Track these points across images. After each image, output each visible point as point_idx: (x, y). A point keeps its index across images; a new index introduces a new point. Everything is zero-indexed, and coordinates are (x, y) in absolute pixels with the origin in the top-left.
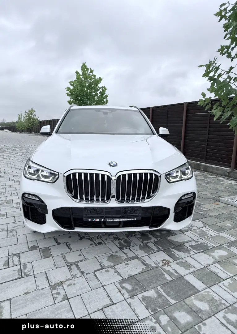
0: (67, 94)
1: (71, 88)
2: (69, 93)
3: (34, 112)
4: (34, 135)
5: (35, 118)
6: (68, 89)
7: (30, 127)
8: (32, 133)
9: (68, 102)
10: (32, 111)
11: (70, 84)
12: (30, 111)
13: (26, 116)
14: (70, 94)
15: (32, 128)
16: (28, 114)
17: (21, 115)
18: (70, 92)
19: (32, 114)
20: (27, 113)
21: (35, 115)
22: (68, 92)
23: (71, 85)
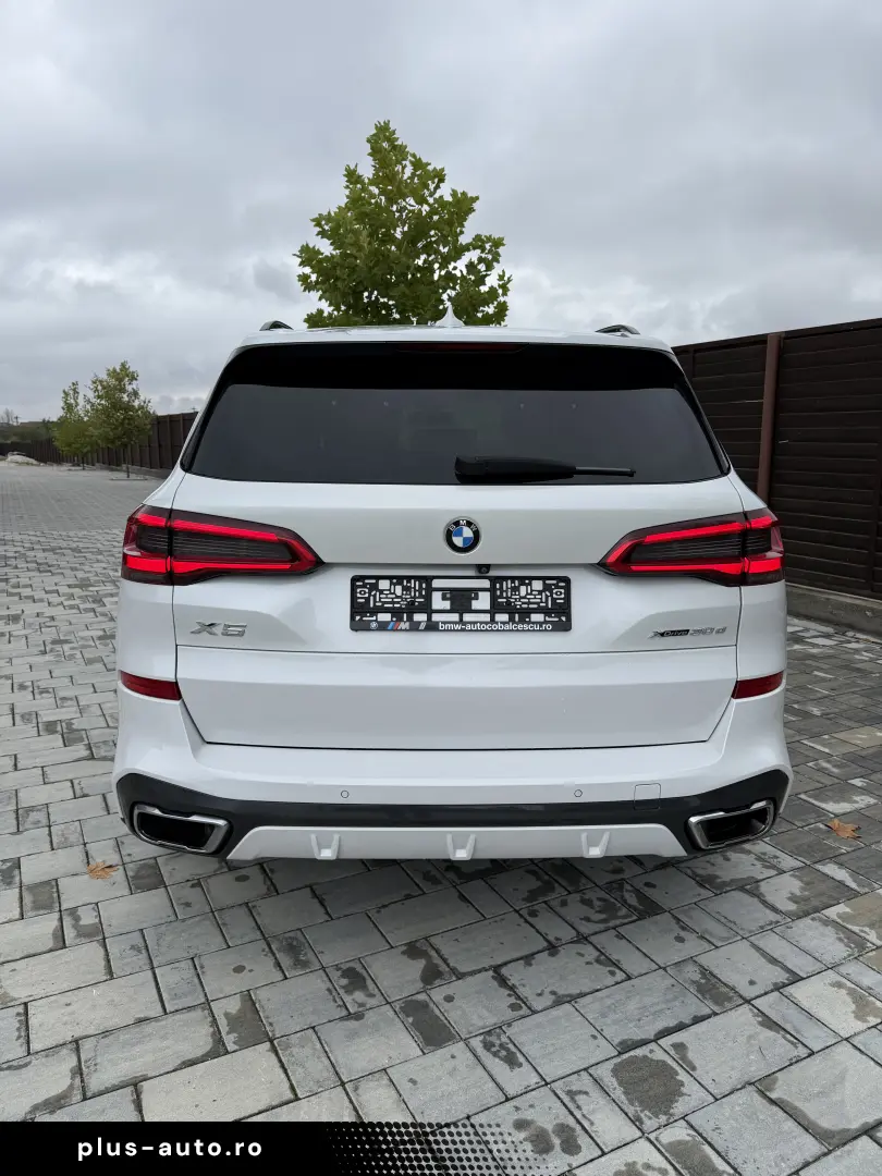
0: (304, 279)
1: (326, 248)
2: (314, 277)
3: (133, 378)
4: (133, 476)
5: (136, 404)
6: (308, 256)
7: (113, 442)
8: (124, 467)
9: (306, 321)
10: (123, 375)
11: (318, 229)
12: (113, 374)
13: (99, 397)
14: (317, 282)
15: (125, 445)
16: (104, 388)
17: (76, 392)
18: (317, 269)
19: (123, 390)
20: (101, 382)
21: (135, 394)
22: (307, 270)
23: (323, 234)
